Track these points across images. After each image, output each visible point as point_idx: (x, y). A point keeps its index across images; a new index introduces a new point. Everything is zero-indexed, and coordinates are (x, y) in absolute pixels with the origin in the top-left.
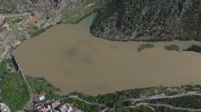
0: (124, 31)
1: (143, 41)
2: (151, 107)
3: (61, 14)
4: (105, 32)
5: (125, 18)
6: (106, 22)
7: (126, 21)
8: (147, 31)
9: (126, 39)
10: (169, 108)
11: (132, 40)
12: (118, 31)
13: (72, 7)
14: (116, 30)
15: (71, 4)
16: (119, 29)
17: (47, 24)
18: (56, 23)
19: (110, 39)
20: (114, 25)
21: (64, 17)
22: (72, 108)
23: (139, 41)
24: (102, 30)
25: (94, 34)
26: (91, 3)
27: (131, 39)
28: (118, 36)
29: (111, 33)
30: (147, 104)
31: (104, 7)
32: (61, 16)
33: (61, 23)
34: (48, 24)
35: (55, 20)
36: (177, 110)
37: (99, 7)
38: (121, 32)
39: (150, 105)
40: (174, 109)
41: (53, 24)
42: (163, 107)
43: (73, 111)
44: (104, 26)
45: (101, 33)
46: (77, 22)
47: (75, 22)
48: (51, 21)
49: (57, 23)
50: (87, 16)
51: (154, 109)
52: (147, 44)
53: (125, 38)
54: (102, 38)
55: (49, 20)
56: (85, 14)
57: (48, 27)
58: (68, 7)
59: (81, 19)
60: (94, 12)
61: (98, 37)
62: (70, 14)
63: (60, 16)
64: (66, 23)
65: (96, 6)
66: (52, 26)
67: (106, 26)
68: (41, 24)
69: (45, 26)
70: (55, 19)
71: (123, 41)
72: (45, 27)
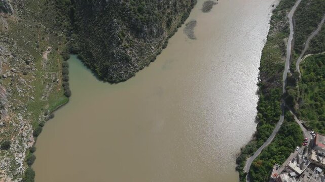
0: (151, 32)
1: (179, 26)
2: (307, 56)
3: (19, 114)
4: (133, 59)
5: (135, 13)
6: (119, 43)
7: (140, 16)
8: (169, 11)
9: (163, 43)
10: (316, 36)
11: (170, 37)
12: (145, 42)
13: (20, 84)
14: (141, 42)
15: (14, 81)
16: (144, 38)
17: (20, 158)
18: (31, 138)
19: (148, 61)
20: (131, 38)
21: (30, 114)
22: (293, 162)
23: (176, 31)
24: (127, 60)
25: (121, 79)
26: (42, 51)
27: (167, 36)
28: (153, 47)
29: (141, 52)
30: (300, 57)
31: (68, 40)
32: (25, 118)
33: (41, 125)
34: (20, 156)
35: (25, 134)
36: (323, 29)
37: (63, 47)
38: (150, 39)
39: (304, 55)
40: (320, 32)
41: (31, 145)
42: (311, 41)
43: (298, 163)
44: (123, 51)
45: (129, 67)
46: (67, 95)
47: (63, 99)
48: (21, 144)
49: (36, 135)
50: (65, 73)
51: (310, 55)
52: (186, 25)
53: (160, 42)
54: (138, 71)
55: (13, 147)
56: (59, 74)
57: (30, 161)
58: (15, 92)
59: (65, 86)
60: (66, 59)
61: (131, 76)
62: (33, 98)
63: (21, 118)
64: (52, 117)
65: (57, 49)
66: (32, 150)
67: (124, 49)
68: (7, 172)
69: (19, 165)
70: (20, 132)
71: (164, 48)
72: (22, 168)
